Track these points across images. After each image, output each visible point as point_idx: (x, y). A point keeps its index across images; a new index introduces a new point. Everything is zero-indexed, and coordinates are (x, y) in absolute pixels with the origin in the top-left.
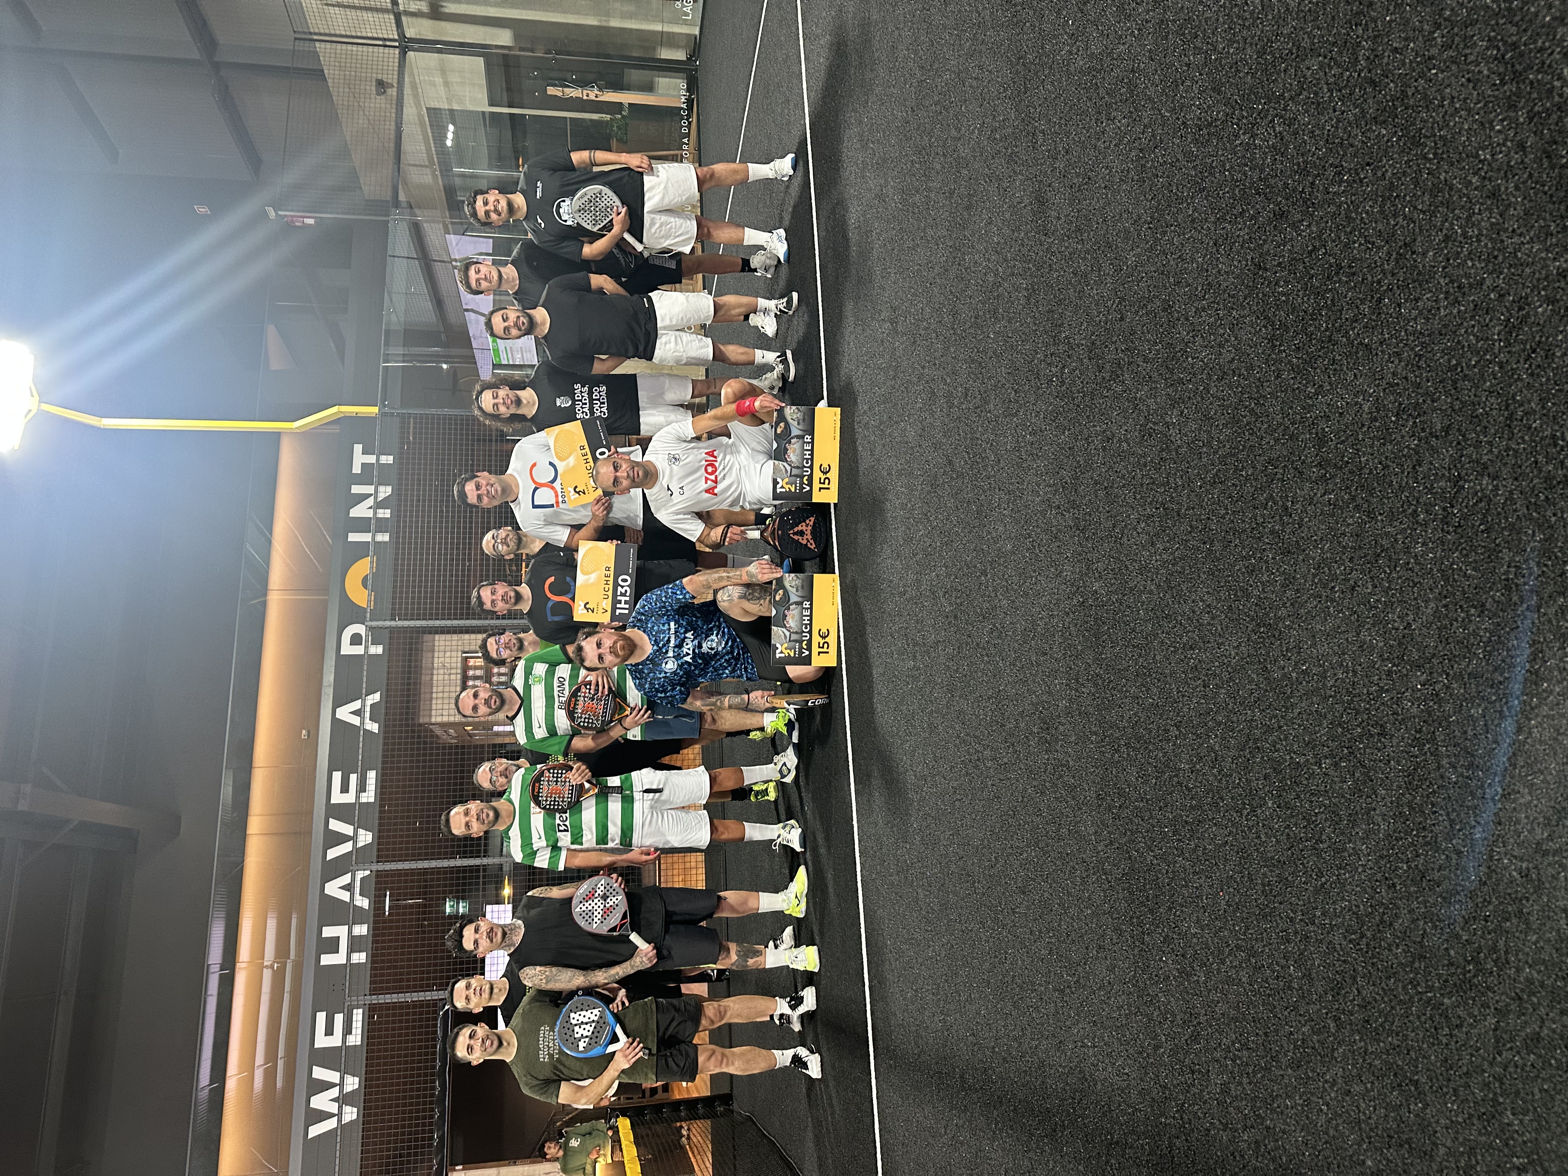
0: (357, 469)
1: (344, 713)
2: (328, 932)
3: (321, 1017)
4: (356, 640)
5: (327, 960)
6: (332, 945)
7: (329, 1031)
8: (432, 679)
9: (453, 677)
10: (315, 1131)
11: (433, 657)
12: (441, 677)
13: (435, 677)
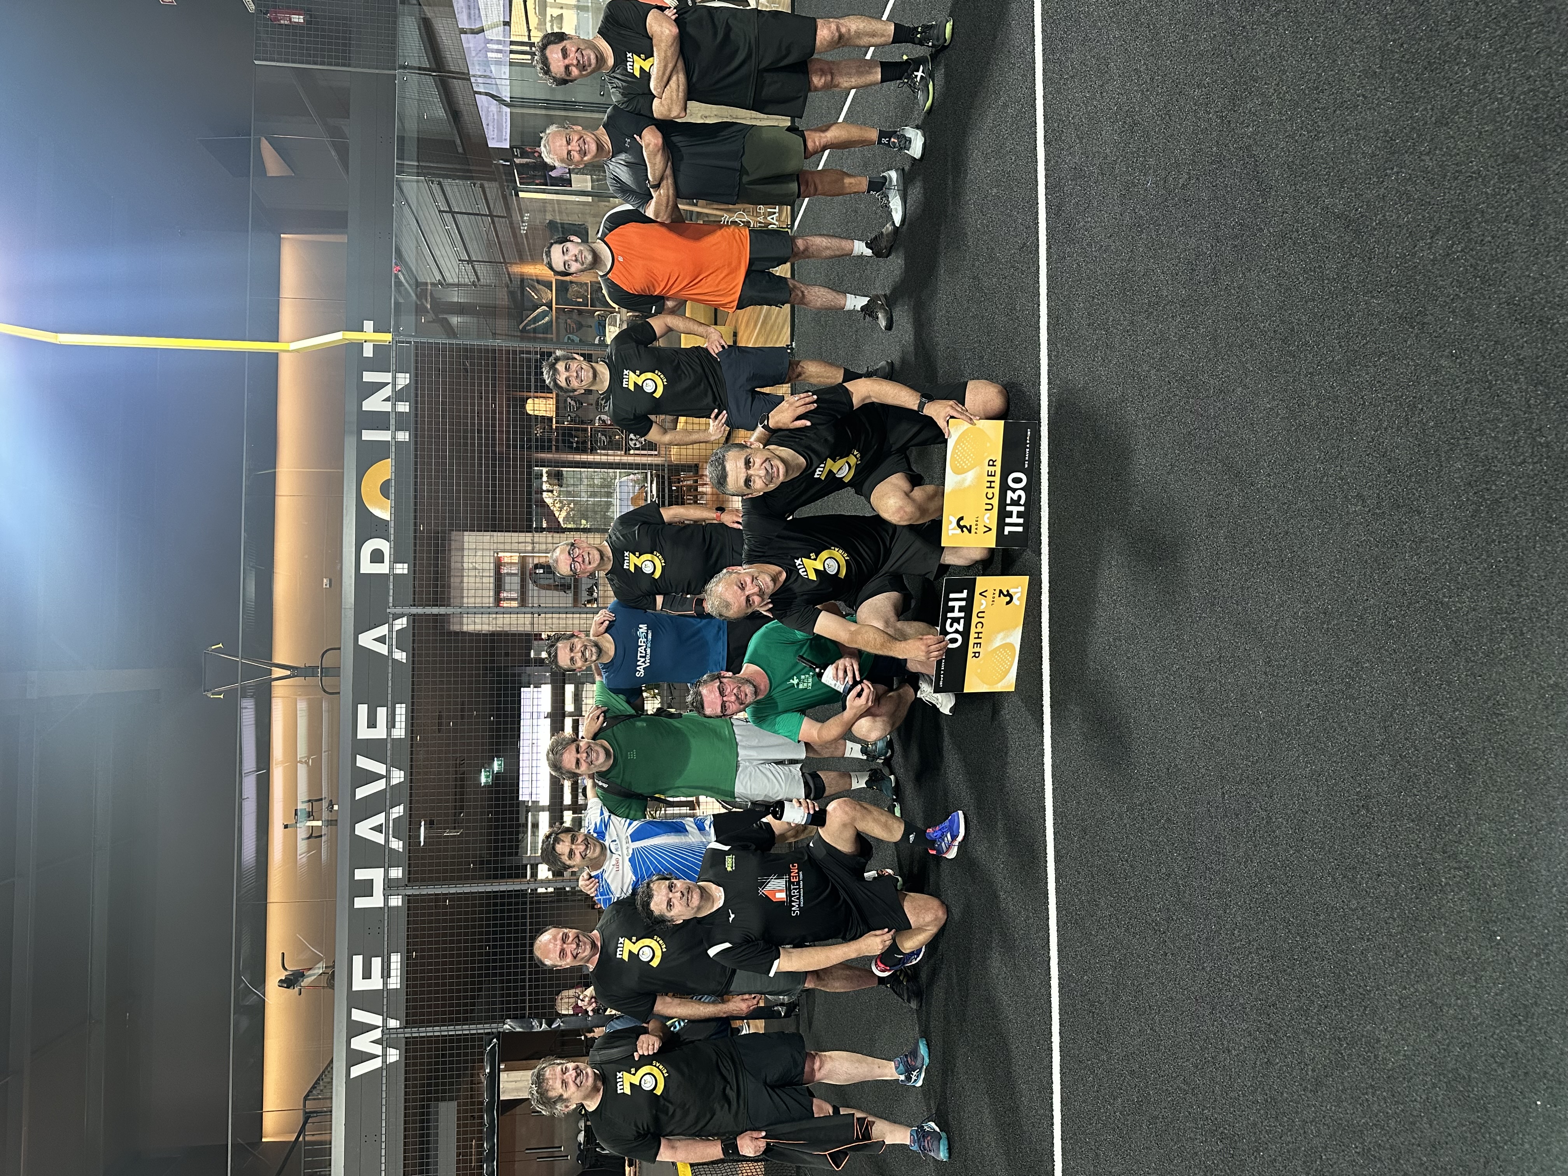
0: (368, 352)
1: (367, 640)
2: (361, 874)
3: (358, 961)
4: (377, 557)
5: (360, 903)
6: (366, 889)
7: (367, 975)
8: (462, 582)
9: (485, 580)
10: (357, 1071)
11: (463, 556)
12: (472, 580)
13: (465, 580)
